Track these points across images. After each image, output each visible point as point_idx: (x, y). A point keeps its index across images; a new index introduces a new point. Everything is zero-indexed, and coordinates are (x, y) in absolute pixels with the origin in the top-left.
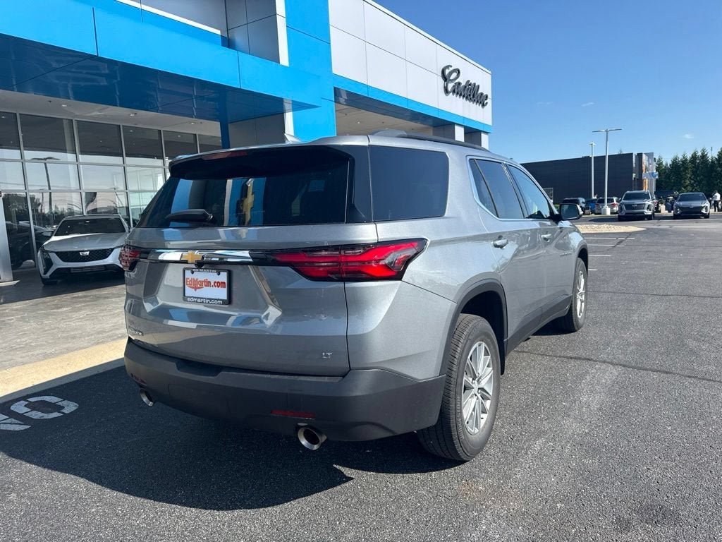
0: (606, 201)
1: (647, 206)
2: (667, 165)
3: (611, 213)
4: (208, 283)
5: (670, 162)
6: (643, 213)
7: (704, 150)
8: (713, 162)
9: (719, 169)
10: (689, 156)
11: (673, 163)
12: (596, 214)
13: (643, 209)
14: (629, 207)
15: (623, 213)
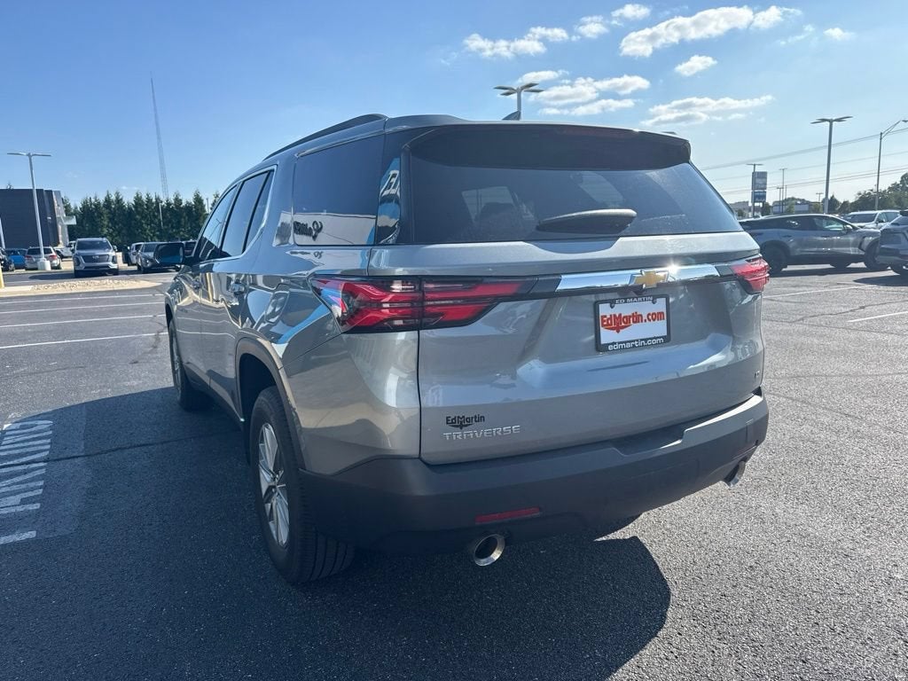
0: (42, 252)
1: (111, 258)
2: (76, 208)
3: (52, 268)
4: (637, 318)
5: (79, 206)
6: (107, 266)
7: (117, 193)
8: (130, 208)
9: (137, 217)
10: (102, 199)
11: (84, 207)
12: (27, 269)
13: (107, 261)
14: (88, 258)
15: (82, 267)
